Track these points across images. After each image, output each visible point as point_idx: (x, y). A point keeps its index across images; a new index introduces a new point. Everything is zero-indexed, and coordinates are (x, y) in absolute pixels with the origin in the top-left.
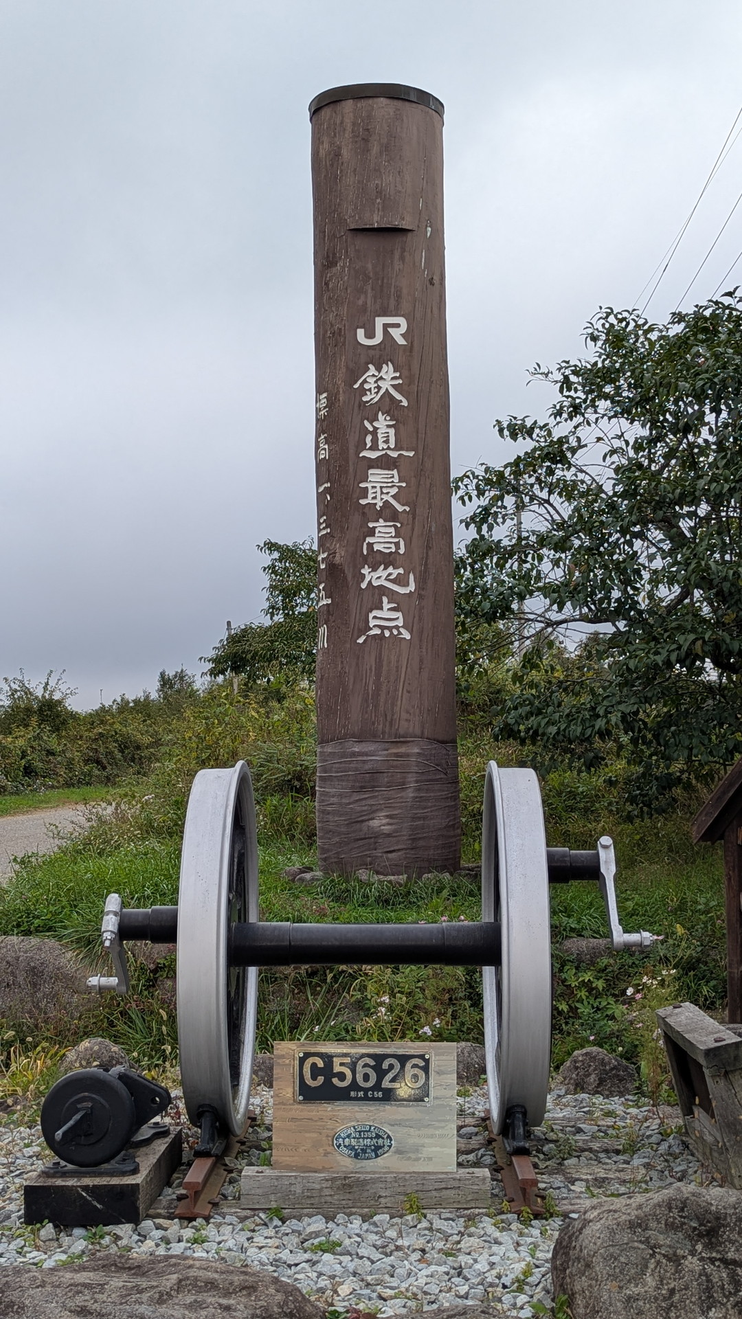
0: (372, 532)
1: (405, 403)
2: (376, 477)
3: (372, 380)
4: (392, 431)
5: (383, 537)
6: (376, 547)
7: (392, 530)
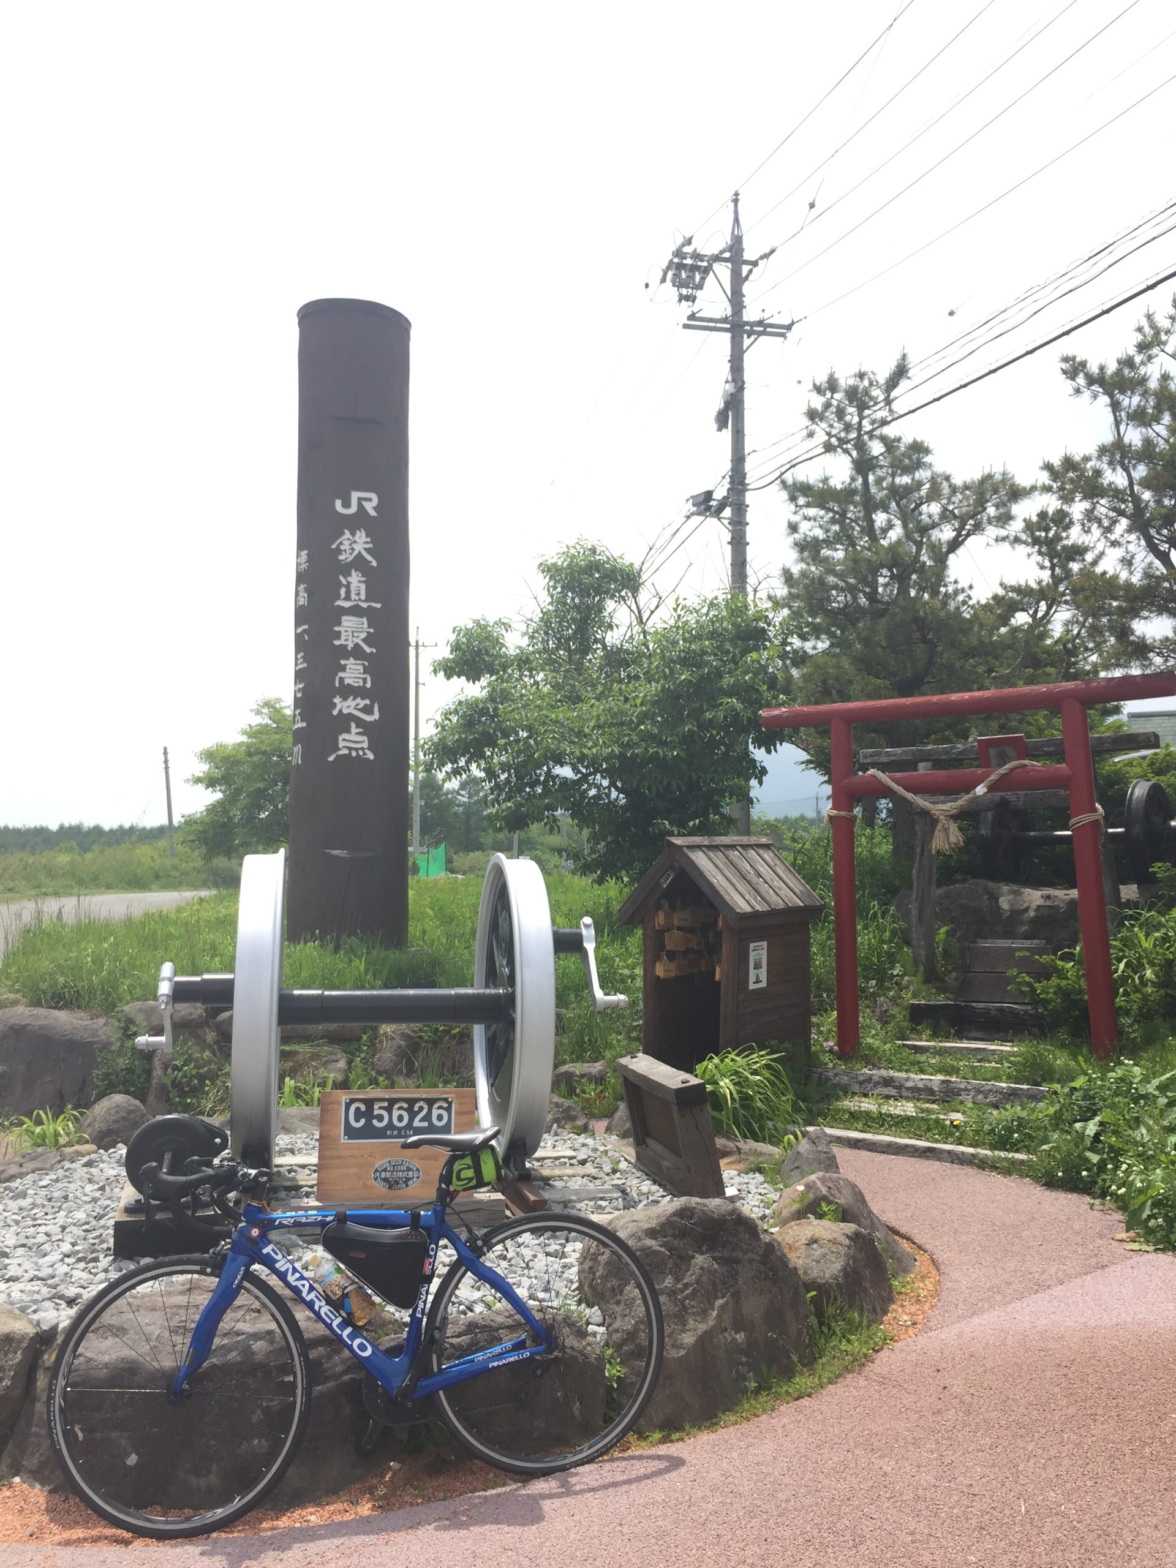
0: (343, 668)
1: (374, 564)
2: (348, 623)
3: (347, 543)
4: (363, 587)
5: (353, 673)
6: (347, 681)
7: (361, 668)
